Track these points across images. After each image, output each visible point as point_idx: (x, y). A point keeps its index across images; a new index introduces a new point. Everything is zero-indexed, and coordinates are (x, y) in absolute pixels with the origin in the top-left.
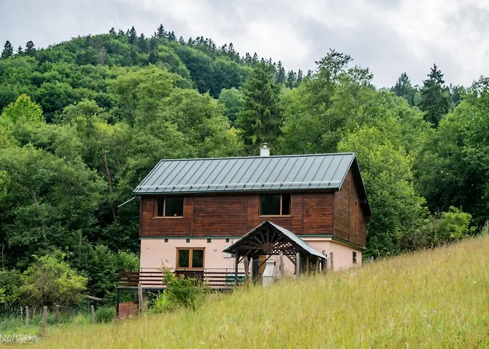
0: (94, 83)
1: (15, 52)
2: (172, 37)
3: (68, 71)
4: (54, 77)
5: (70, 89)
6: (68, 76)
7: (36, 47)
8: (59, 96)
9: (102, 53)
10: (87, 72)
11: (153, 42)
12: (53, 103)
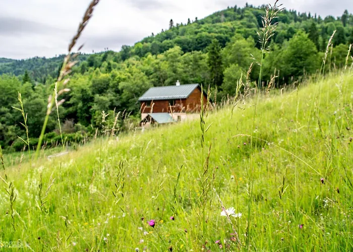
0: (217, 31)
1: (191, 22)
2: (251, 7)
3: (208, 27)
4: (202, 31)
5: (208, 34)
6: (207, 29)
7: (198, 19)
8: (203, 37)
9: (223, 17)
10: (215, 26)
11: (243, 11)
12: (201, 40)
